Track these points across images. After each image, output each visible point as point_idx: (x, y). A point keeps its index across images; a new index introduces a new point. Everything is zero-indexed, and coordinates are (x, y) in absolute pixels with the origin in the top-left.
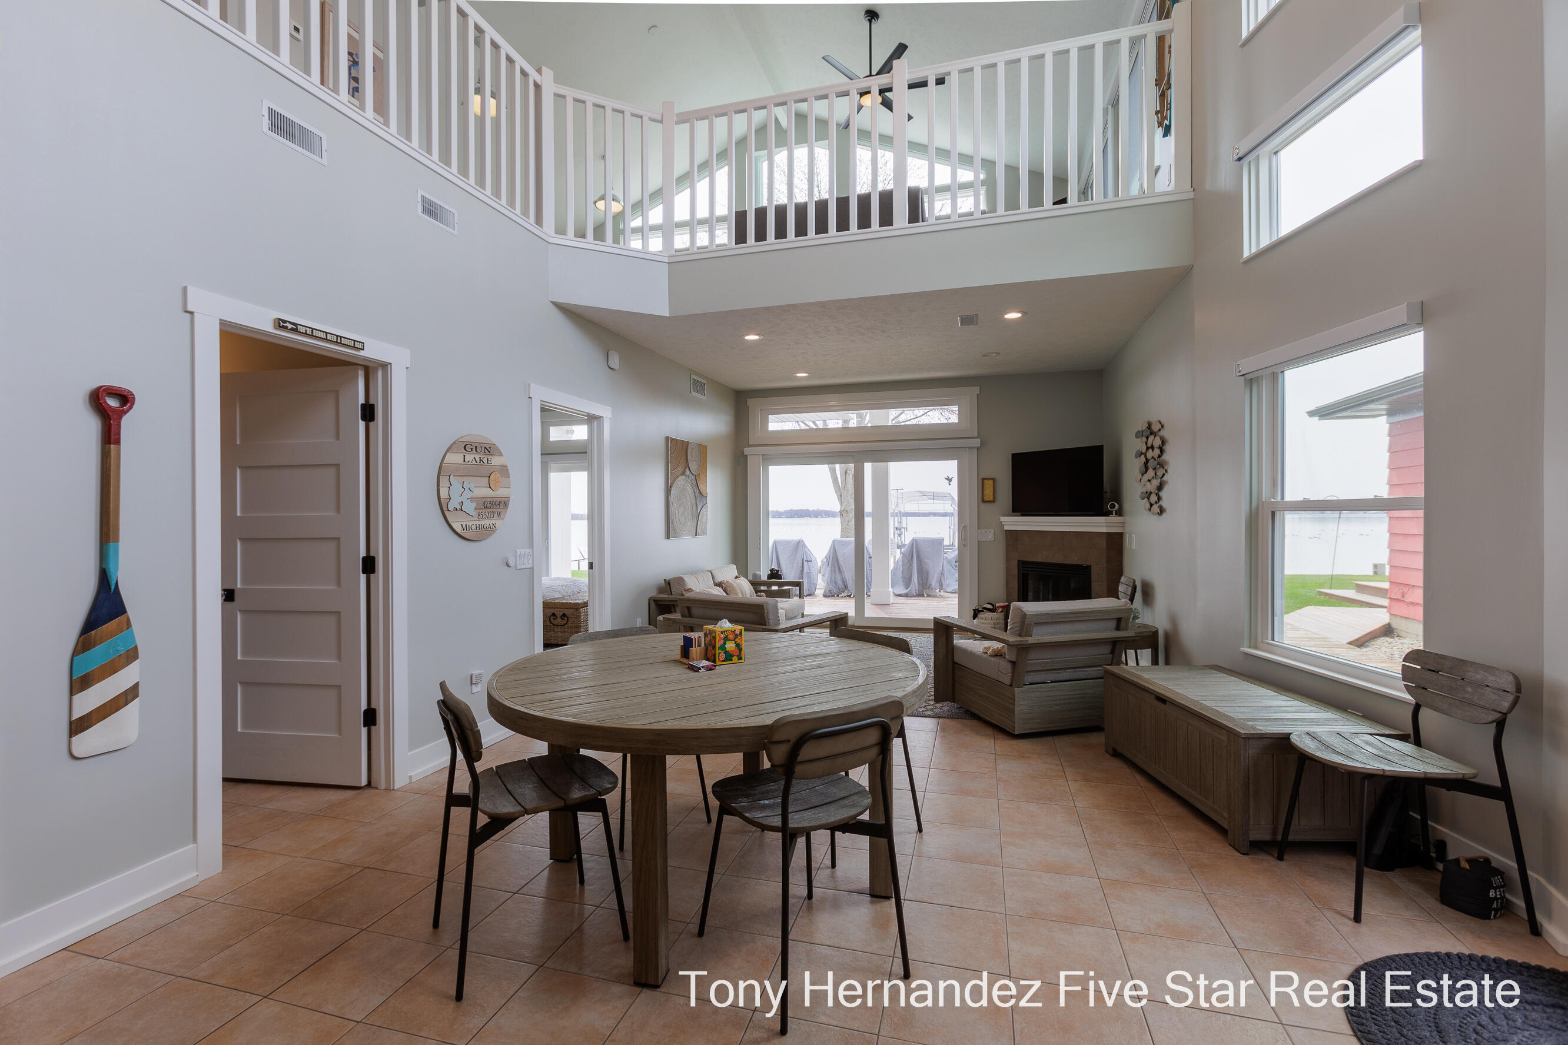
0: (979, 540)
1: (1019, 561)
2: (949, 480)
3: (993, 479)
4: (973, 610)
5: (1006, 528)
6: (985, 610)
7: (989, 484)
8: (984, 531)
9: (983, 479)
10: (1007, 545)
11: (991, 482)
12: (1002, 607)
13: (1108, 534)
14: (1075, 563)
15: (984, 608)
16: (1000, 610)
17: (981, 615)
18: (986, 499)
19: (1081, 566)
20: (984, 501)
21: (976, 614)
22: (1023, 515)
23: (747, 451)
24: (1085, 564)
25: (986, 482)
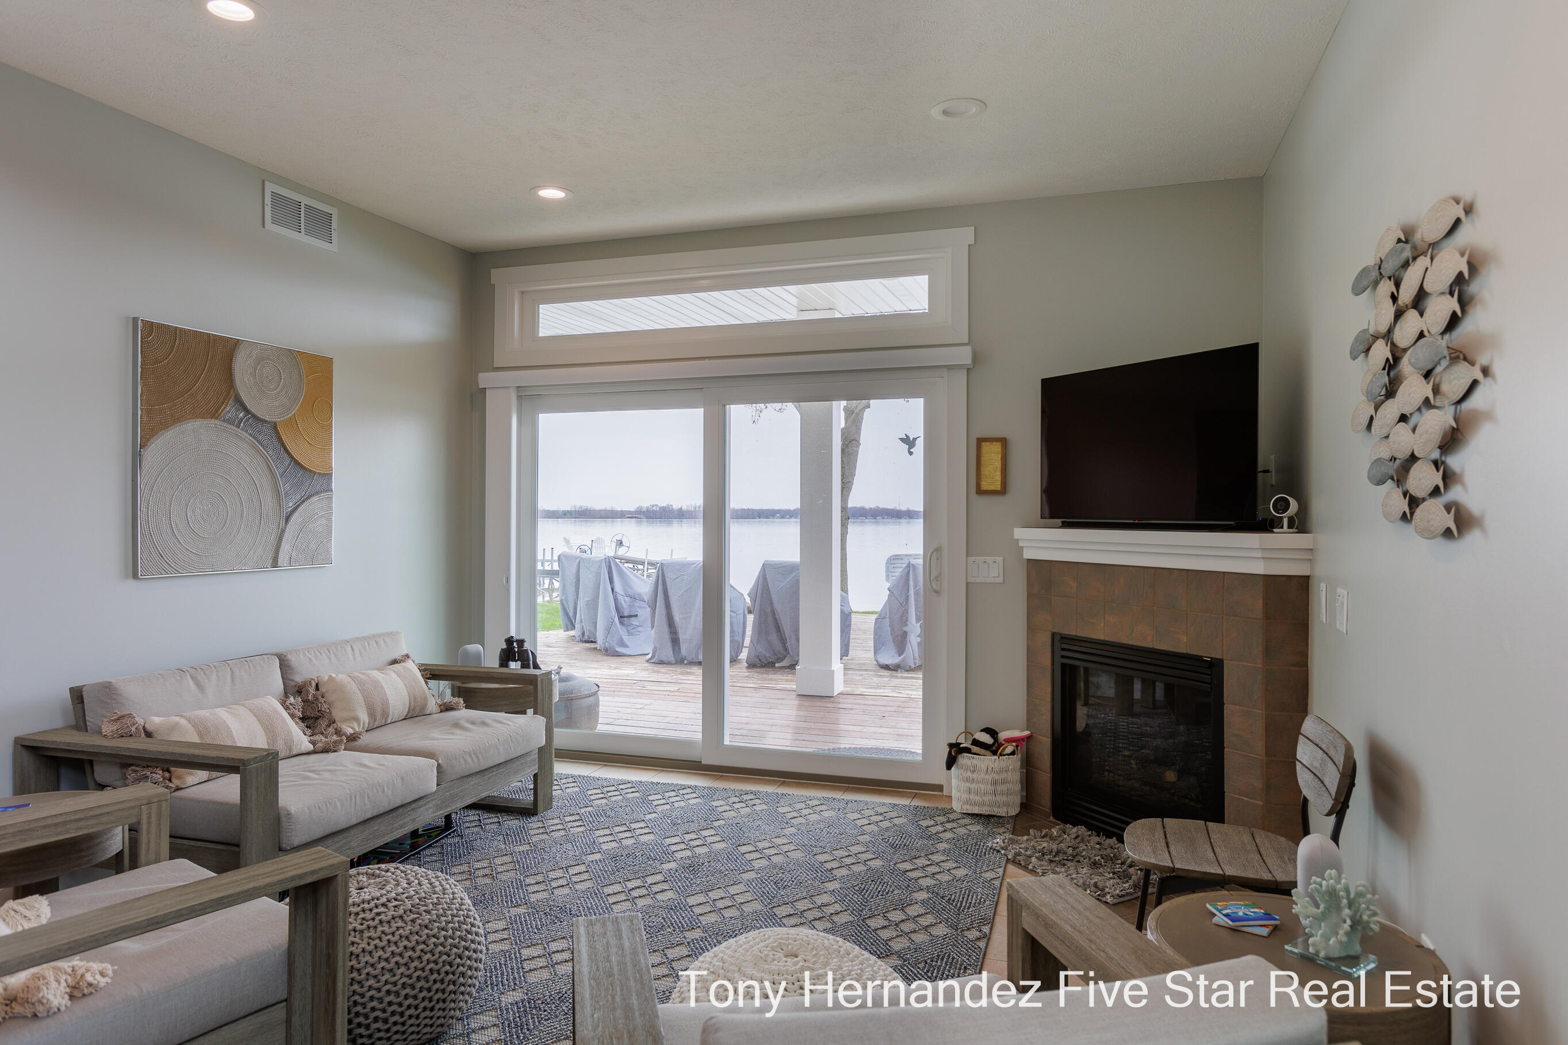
0: (968, 581)
1: (1053, 635)
2: (909, 442)
3: (1004, 442)
4: (951, 746)
5: (1028, 554)
6: (975, 749)
7: (992, 454)
8: (980, 559)
9: (980, 441)
10: (1030, 596)
11: (997, 447)
12: (1017, 740)
13: (1270, 580)
14: (1182, 650)
15: (976, 742)
16: (1010, 749)
17: (964, 759)
18: (985, 486)
19: (1198, 659)
20: (980, 492)
21: (955, 753)
22: (1066, 525)
23: (485, 379)
24: (1208, 653)
25: (986, 447)
